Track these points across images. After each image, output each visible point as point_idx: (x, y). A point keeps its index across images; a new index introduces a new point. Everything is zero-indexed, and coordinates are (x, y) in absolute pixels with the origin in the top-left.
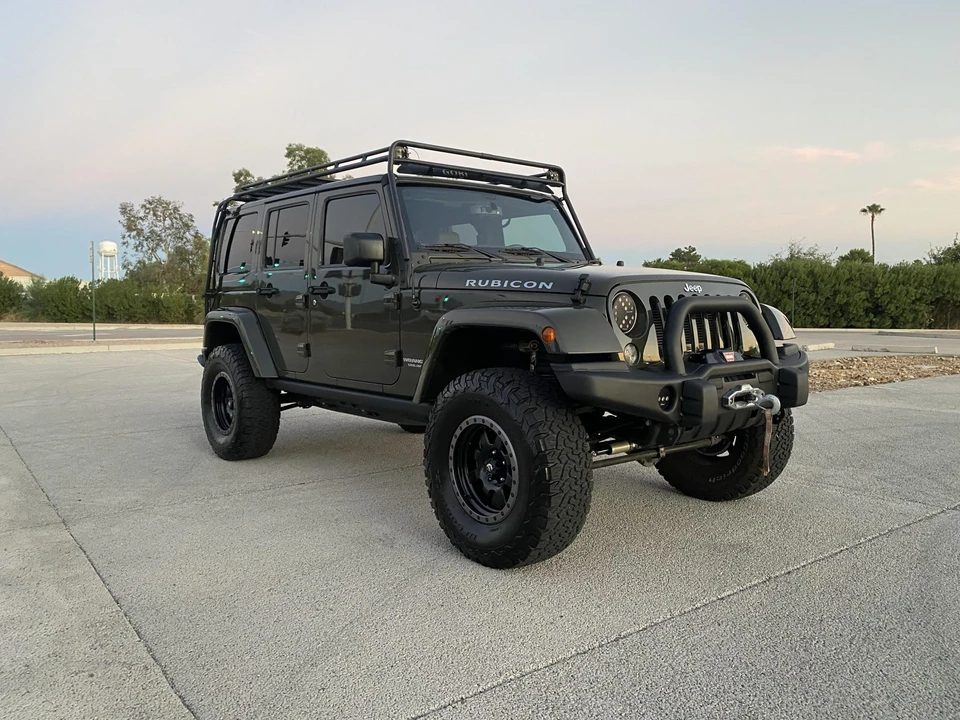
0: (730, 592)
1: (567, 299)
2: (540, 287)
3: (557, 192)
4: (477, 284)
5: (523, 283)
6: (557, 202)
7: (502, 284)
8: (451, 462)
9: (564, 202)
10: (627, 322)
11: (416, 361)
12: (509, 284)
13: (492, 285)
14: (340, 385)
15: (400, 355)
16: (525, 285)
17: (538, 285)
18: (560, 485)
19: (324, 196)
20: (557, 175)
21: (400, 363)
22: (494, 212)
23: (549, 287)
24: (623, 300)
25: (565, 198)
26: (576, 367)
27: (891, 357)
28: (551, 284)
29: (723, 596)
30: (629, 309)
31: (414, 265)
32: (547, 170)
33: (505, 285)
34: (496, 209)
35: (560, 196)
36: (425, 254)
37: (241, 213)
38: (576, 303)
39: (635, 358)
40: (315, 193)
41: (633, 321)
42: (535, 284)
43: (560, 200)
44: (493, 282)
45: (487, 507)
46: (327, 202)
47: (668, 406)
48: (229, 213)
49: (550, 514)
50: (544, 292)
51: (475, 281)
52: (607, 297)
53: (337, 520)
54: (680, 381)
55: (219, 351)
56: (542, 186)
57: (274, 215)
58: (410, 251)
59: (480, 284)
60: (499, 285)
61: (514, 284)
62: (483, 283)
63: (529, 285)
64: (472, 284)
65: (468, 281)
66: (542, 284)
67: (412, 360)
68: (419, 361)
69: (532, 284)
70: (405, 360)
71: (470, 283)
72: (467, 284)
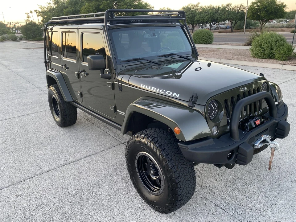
1: (186, 104)
2: (174, 95)
5: (166, 91)
6: (182, 27)
7: (157, 89)
8: (136, 165)
10: (214, 114)
11: (122, 112)
12: (159, 90)
13: (152, 90)
14: (95, 112)
15: (115, 109)
16: (167, 92)
19: (81, 31)
22: (154, 37)
23: (178, 96)
24: (213, 104)
28: (179, 94)
30: (215, 108)
31: (118, 71)
33: (158, 91)
36: (124, 65)
37: (53, 30)
38: (190, 107)
40: (78, 29)
42: (171, 93)
44: (153, 88)
47: (231, 157)
50: (175, 98)
51: (144, 86)
52: (205, 106)
54: (237, 146)
55: (52, 88)
58: (117, 64)
59: (146, 88)
60: (155, 90)
61: (162, 91)
62: (148, 87)
63: (168, 93)
64: (143, 87)
65: (142, 85)
66: (175, 94)
67: (121, 112)
68: (123, 113)
69: (170, 93)
70: (118, 111)
71: (143, 86)
72: (141, 87)
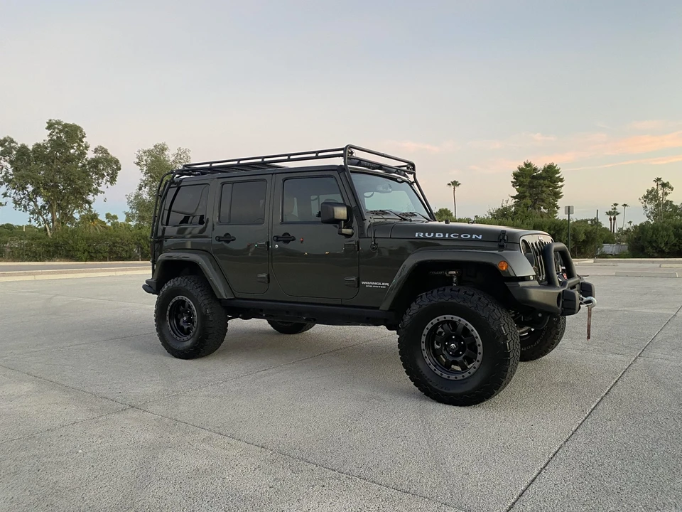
1: (496, 245)
2: (474, 237)
4: (424, 235)
5: (460, 235)
12: (449, 236)
15: (359, 280)
16: (462, 236)
17: (471, 236)
19: (278, 177)
21: (358, 285)
23: (480, 237)
25: (416, 181)
26: (521, 284)
28: (481, 236)
33: (447, 236)
37: (182, 184)
38: (501, 248)
40: (272, 174)
42: (469, 236)
43: (412, 183)
44: (437, 234)
46: (283, 180)
48: (173, 183)
50: (476, 240)
52: (520, 244)
54: (562, 290)
56: (403, 173)
57: (228, 186)
59: (427, 235)
60: (442, 236)
61: (454, 236)
62: (429, 235)
63: (465, 236)
64: (421, 235)
65: (417, 234)
67: (371, 283)
68: (376, 284)
69: (467, 236)
70: (363, 283)
71: (419, 235)
72: (417, 236)
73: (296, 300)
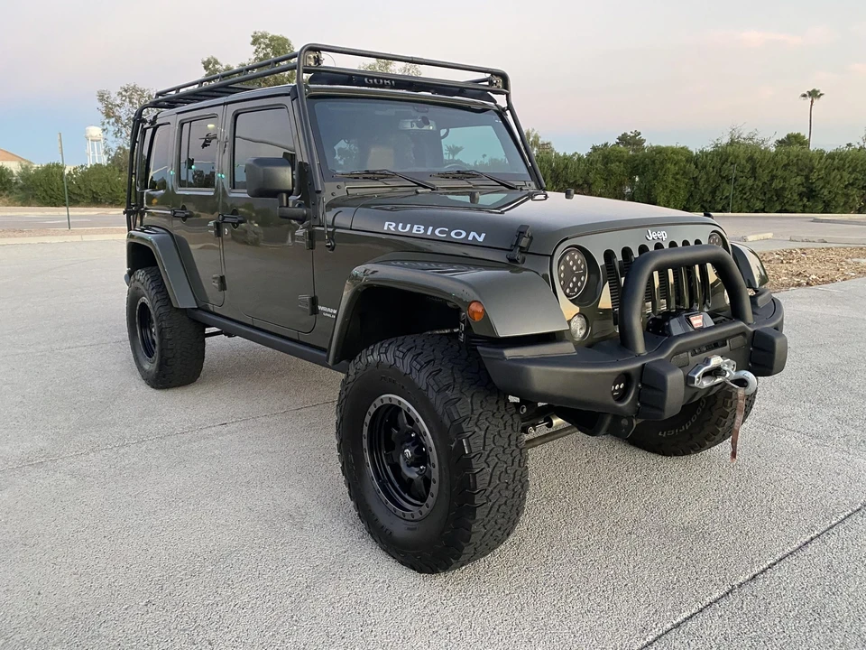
0: (686, 615)
1: (501, 257)
2: (470, 238)
3: (501, 100)
4: (396, 227)
5: (450, 231)
6: (501, 113)
7: (426, 230)
8: (365, 442)
9: (508, 112)
10: (575, 284)
11: (331, 311)
12: (433, 231)
13: (414, 231)
14: (255, 325)
15: (314, 302)
16: (452, 234)
17: (468, 235)
18: (487, 493)
19: (233, 108)
20: (501, 80)
21: (315, 311)
22: (426, 128)
23: (481, 239)
24: (572, 258)
25: (510, 107)
26: (509, 353)
27: (828, 249)
28: (483, 235)
29: (679, 620)
30: (578, 269)
31: (326, 198)
32: (488, 75)
33: (429, 233)
34: (428, 124)
35: (504, 105)
36: (341, 184)
37: (158, 122)
38: (512, 264)
39: (583, 332)
40: (224, 104)
41: (583, 283)
42: (464, 234)
43: (504, 110)
44: (416, 226)
45: (407, 496)
46: (236, 116)
47: (622, 396)
48: (145, 121)
49: (474, 527)
50: (474, 245)
51: (394, 225)
52: (552, 257)
53: (248, 482)
54: (639, 364)
55: (140, 274)
56: (483, 94)
57: (186, 126)
58: (323, 180)
59: (400, 228)
60: (422, 231)
61: (440, 232)
62: (404, 228)
63: (456, 234)
64: (391, 228)
65: (387, 223)
66: (472, 234)
68: (335, 312)
69: (460, 234)
70: (320, 308)
71: (389, 226)
72: (386, 228)
73: (250, 323)
